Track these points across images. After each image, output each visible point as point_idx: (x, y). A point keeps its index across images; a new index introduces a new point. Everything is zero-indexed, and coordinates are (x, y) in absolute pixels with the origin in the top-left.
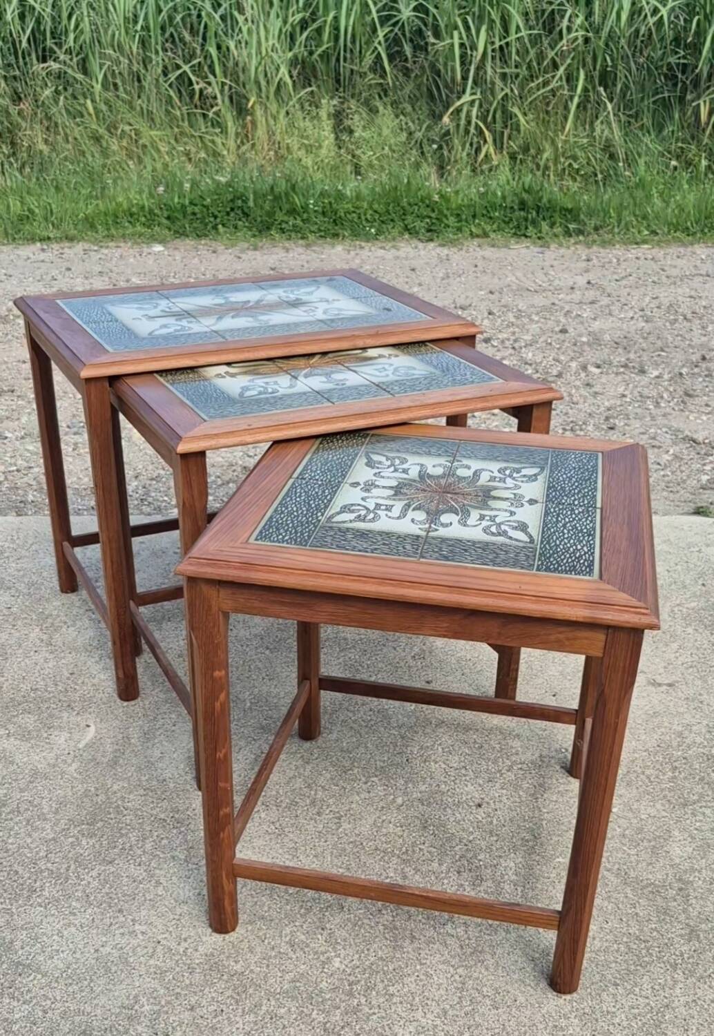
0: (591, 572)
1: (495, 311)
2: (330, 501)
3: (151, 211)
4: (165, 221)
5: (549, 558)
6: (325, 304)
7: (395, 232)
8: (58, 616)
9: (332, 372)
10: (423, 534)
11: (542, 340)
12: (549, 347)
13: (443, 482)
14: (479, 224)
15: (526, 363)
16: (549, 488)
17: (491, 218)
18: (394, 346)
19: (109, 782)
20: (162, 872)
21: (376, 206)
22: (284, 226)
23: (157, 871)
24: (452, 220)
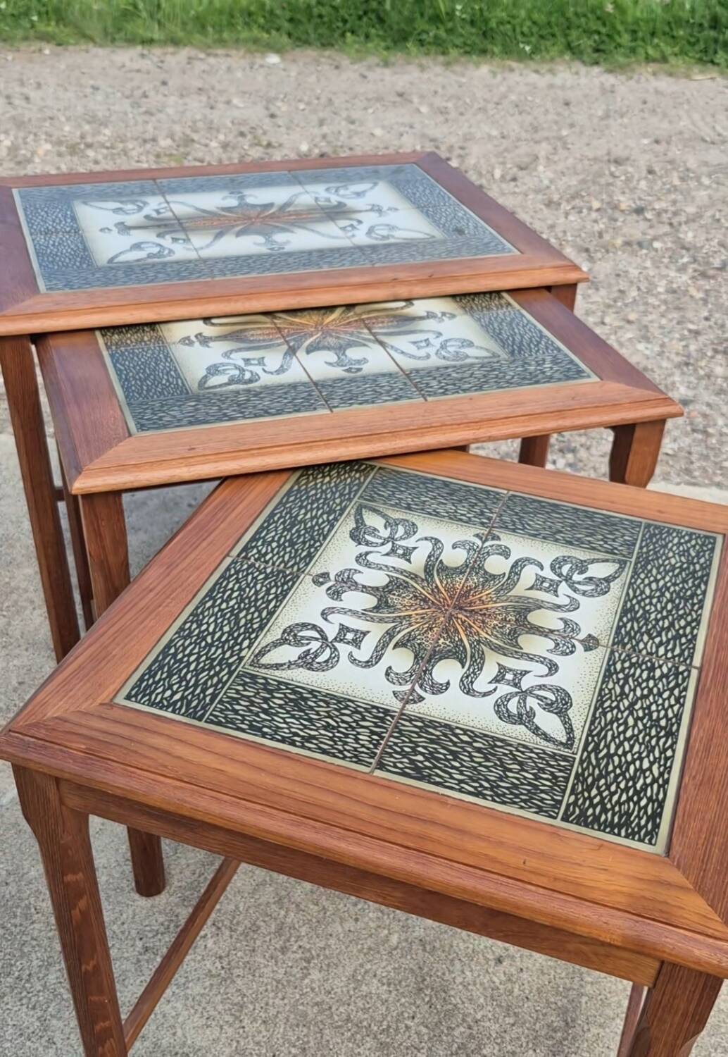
0: (652, 835)
1: (657, 169)
2: (271, 614)
3: (272, 12)
4: (287, 25)
5: (589, 789)
6: (374, 215)
7: (554, 51)
8: (26, 591)
9: (350, 344)
10: (395, 705)
11: (709, 214)
12: (716, 225)
13: (459, 581)
14: (657, 45)
15: (683, 247)
16: (625, 612)
17: (673, 37)
18: (453, 296)
19: (26, 864)
20: (60, 1024)
21: (536, 16)
22: (424, 36)
23: (54, 1022)
24: (625, 39)
